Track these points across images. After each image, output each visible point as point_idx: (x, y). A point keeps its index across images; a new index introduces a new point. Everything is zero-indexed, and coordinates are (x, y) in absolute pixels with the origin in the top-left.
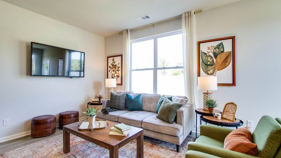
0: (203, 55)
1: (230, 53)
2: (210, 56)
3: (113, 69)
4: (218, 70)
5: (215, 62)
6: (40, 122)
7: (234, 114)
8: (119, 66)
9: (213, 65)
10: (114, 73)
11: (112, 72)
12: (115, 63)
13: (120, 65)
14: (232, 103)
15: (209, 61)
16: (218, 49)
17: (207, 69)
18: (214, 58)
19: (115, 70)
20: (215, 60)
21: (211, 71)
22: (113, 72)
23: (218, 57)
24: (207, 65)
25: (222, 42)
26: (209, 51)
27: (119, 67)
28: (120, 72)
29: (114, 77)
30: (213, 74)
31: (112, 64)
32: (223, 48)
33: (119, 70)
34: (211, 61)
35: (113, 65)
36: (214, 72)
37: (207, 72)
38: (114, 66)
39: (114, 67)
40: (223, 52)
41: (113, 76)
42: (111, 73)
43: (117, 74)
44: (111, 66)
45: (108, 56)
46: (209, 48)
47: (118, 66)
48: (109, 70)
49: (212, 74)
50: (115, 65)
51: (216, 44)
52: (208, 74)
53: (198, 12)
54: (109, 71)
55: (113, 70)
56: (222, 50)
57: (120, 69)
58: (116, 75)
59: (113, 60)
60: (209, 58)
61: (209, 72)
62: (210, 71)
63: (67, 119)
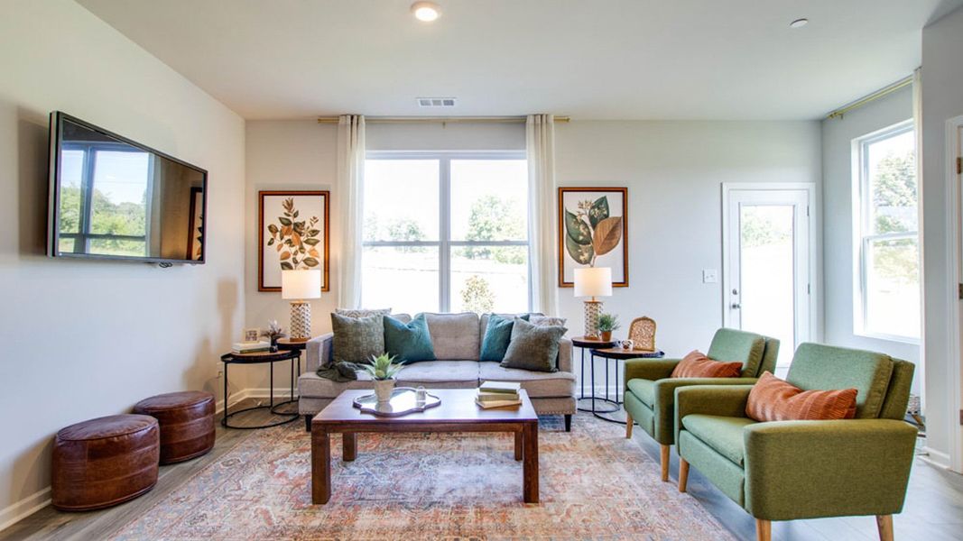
0: (570, 219)
1: (619, 219)
2: (583, 222)
3: (286, 238)
4: (599, 254)
5: (592, 236)
6: (122, 442)
7: (653, 336)
8: (315, 228)
9: (589, 243)
10: (293, 250)
11: (280, 247)
12: (296, 215)
13: (320, 226)
14: (645, 319)
15: (582, 234)
16: (599, 209)
17: (577, 250)
18: (590, 228)
19: (299, 239)
20: (592, 232)
21: (586, 255)
22: (286, 248)
23: (599, 225)
24: (578, 242)
25: (605, 197)
26: (582, 211)
27: (315, 232)
28: (320, 248)
29: (293, 265)
30: (589, 263)
31: (280, 219)
32: (607, 209)
33: (318, 241)
34: (585, 233)
35: (286, 223)
36: (591, 258)
37: (579, 257)
38: (293, 228)
39: (295, 229)
40: (607, 216)
41: (290, 261)
42: (279, 250)
43: (308, 255)
44: (279, 226)
45: (261, 190)
46: (581, 206)
47: (311, 228)
48: (266, 240)
49: (587, 262)
50: (296, 224)
51: (594, 197)
52: (580, 262)
53: (563, 120)
54: (270, 244)
55: (289, 240)
56: (605, 213)
57: (320, 237)
58: (300, 257)
59: (289, 205)
60: (581, 227)
61: (582, 258)
62: (583, 255)
63: (190, 422)
